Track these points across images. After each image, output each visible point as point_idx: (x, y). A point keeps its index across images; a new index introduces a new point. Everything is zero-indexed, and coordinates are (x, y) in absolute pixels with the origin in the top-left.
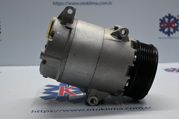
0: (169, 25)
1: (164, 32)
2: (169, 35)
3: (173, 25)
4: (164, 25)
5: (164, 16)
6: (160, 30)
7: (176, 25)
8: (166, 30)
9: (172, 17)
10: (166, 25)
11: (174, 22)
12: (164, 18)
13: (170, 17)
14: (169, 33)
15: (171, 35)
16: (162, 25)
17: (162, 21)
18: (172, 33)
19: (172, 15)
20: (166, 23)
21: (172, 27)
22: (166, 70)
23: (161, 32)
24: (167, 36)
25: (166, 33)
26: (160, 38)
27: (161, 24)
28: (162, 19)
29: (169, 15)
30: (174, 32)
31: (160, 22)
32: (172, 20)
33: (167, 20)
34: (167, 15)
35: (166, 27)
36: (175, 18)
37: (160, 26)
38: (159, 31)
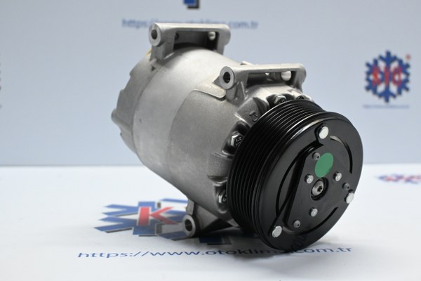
0: (388, 77)
1: (375, 92)
2: (387, 100)
3: (397, 78)
4: (376, 76)
5: (376, 56)
6: (368, 88)
7: (403, 77)
8: (381, 88)
9: (395, 59)
10: (379, 76)
11: (397, 71)
12: (376, 62)
13: (389, 58)
14: (386, 95)
15: (391, 99)
16: (372, 77)
17: (372, 68)
18: (394, 96)
19: (393, 53)
20: (381, 73)
21: (395, 82)
22: (382, 178)
23: (370, 93)
24: (382, 101)
25: (380, 95)
26: (367, 107)
27: (368, 73)
28: (371, 62)
29: (388, 54)
30: (399, 92)
31: (366, 69)
32: (394, 65)
33: (382, 65)
34: (384, 55)
35: (379, 82)
36: (400, 62)
37: (368, 80)
38: (364, 91)
